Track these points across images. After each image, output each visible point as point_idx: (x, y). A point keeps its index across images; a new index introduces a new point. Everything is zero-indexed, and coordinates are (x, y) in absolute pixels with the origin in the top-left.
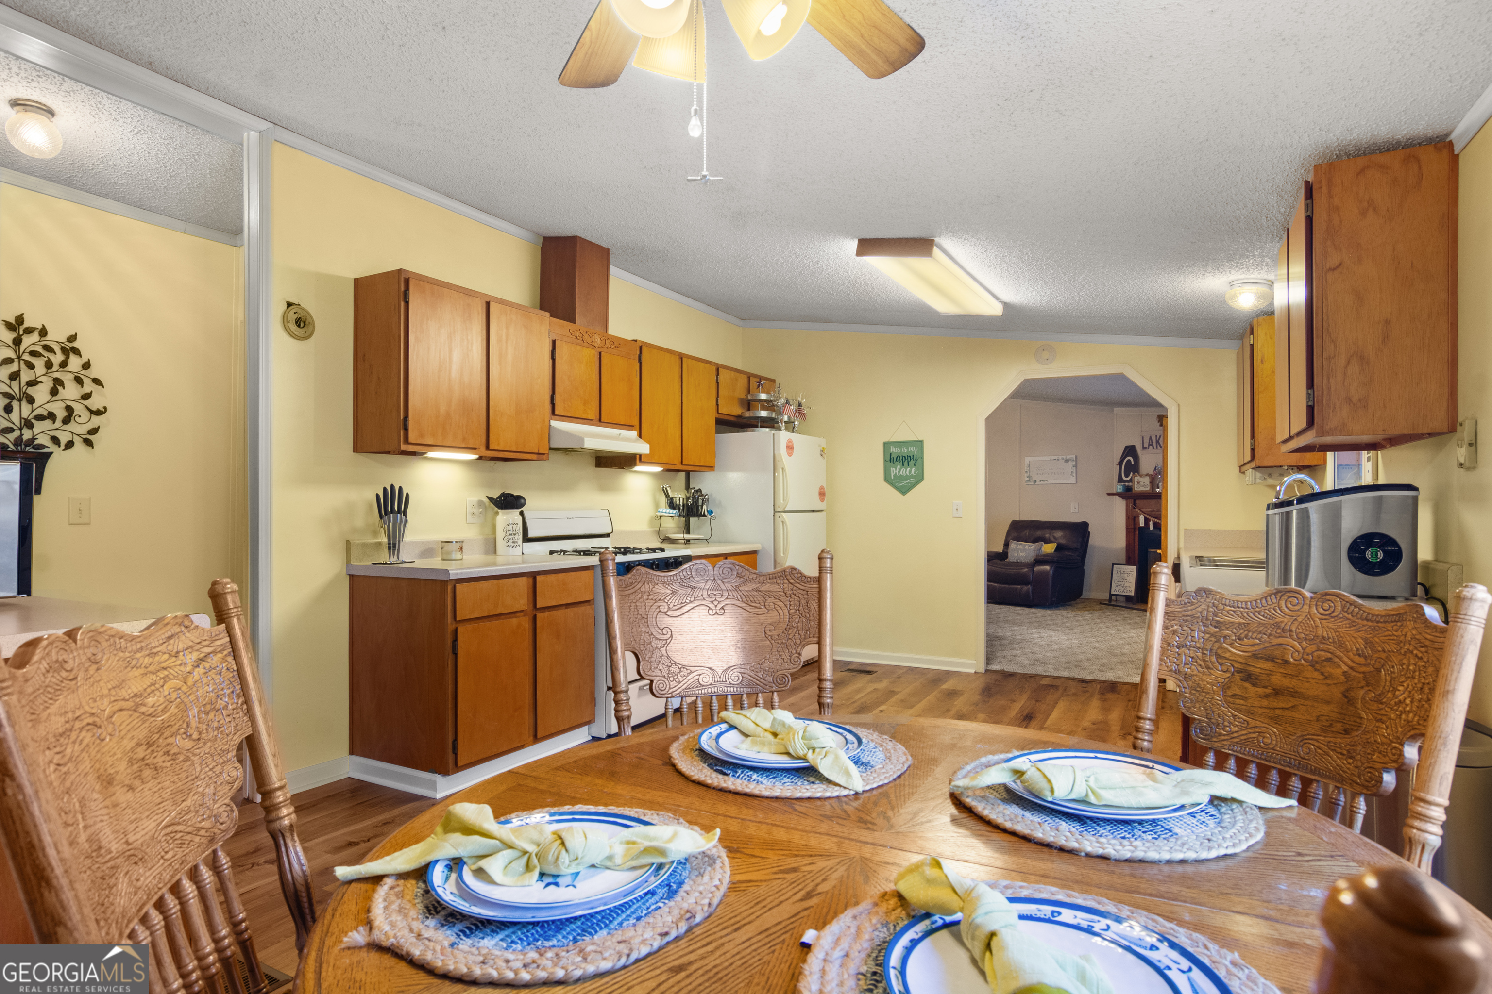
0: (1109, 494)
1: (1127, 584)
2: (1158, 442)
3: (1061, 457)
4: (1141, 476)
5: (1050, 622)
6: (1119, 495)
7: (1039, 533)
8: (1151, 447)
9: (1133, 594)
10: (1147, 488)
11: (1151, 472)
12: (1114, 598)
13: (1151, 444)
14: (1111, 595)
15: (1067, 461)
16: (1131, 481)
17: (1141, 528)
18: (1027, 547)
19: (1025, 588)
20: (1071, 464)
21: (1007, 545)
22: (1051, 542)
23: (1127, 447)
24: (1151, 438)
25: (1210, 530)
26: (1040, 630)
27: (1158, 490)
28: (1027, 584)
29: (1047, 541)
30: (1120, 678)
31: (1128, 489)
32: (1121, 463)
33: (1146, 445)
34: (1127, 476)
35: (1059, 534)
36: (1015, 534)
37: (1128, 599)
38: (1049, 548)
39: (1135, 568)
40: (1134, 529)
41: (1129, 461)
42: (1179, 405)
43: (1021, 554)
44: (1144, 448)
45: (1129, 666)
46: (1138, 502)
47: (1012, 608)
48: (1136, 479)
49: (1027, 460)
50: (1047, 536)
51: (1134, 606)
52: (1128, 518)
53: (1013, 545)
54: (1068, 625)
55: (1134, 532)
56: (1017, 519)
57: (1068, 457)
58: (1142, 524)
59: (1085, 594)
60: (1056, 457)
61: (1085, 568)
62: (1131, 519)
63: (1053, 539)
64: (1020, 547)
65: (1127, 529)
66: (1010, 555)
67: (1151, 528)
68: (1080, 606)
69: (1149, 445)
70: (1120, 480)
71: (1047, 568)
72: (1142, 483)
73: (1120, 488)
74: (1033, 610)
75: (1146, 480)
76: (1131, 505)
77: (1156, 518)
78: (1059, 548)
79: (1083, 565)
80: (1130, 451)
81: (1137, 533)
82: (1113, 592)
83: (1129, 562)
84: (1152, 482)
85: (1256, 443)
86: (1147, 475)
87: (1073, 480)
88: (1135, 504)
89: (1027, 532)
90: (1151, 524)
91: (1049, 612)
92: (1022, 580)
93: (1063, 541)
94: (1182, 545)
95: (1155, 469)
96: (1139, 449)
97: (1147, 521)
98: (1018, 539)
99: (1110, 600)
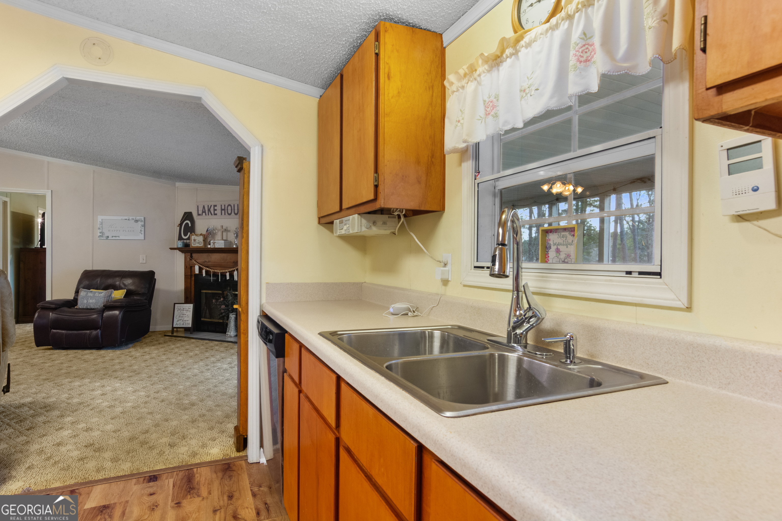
0: (171, 249)
1: (185, 319)
2: (209, 210)
3: (131, 218)
4: (196, 235)
5: (117, 367)
6: (179, 249)
7: (110, 281)
8: (204, 214)
9: (190, 326)
10: (201, 245)
11: (204, 233)
12: (175, 329)
13: (204, 212)
14: (173, 328)
15: (137, 221)
16: (189, 239)
17: (196, 275)
18: (97, 294)
19: (94, 332)
20: (140, 224)
21: (77, 292)
22: (122, 289)
23: (185, 213)
24: (204, 207)
25: (291, 284)
26: (104, 382)
27: (209, 246)
28: (96, 329)
29: (116, 288)
30: (194, 454)
31: (187, 245)
32: (181, 225)
33: (200, 212)
34: (185, 235)
35: (128, 281)
36: (86, 283)
37: (187, 329)
38: (119, 294)
39: (191, 306)
40: (191, 275)
41: (187, 224)
42: (262, 146)
43: (91, 301)
44: (199, 215)
45: (202, 425)
46: (194, 255)
47: (80, 352)
48: (193, 237)
49: (100, 218)
50: (118, 283)
51: (191, 336)
52: (186, 267)
53: (83, 293)
54: (135, 367)
55: (191, 278)
56: (90, 269)
57: (138, 218)
58: (197, 272)
59: (152, 328)
60: (127, 218)
61: (152, 308)
62: (189, 269)
63: (123, 286)
64: (90, 294)
65: (186, 276)
66: (79, 302)
67: (204, 275)
68: (147, 340)
69: (203, 212)
70: (180, 238)
71: (117, 312)
72: (197, 241)
73: (180, 244)
74: (102, 352)
75: (201, 239)
76: (188, 257)
77: (207, 267)
78: (129, 294)
79: (150, 306)
80: (188, 216)
81: (193, 278)
82: (174, 326)
83: (187, 301)
84: (205, 240)
85: (381, 178)
86: (201, 235)
87: (141, 237)
88: (191, 257)
89: (98, 280)
90: (204, 271)
91: (118, 352)
92: (92, 325)
93: (132, 287)
94: (264, 301)
95: (207, 230)
96: (195, 214)
97: (201, 269)
98: (88, 287)
99: (173, 331)
